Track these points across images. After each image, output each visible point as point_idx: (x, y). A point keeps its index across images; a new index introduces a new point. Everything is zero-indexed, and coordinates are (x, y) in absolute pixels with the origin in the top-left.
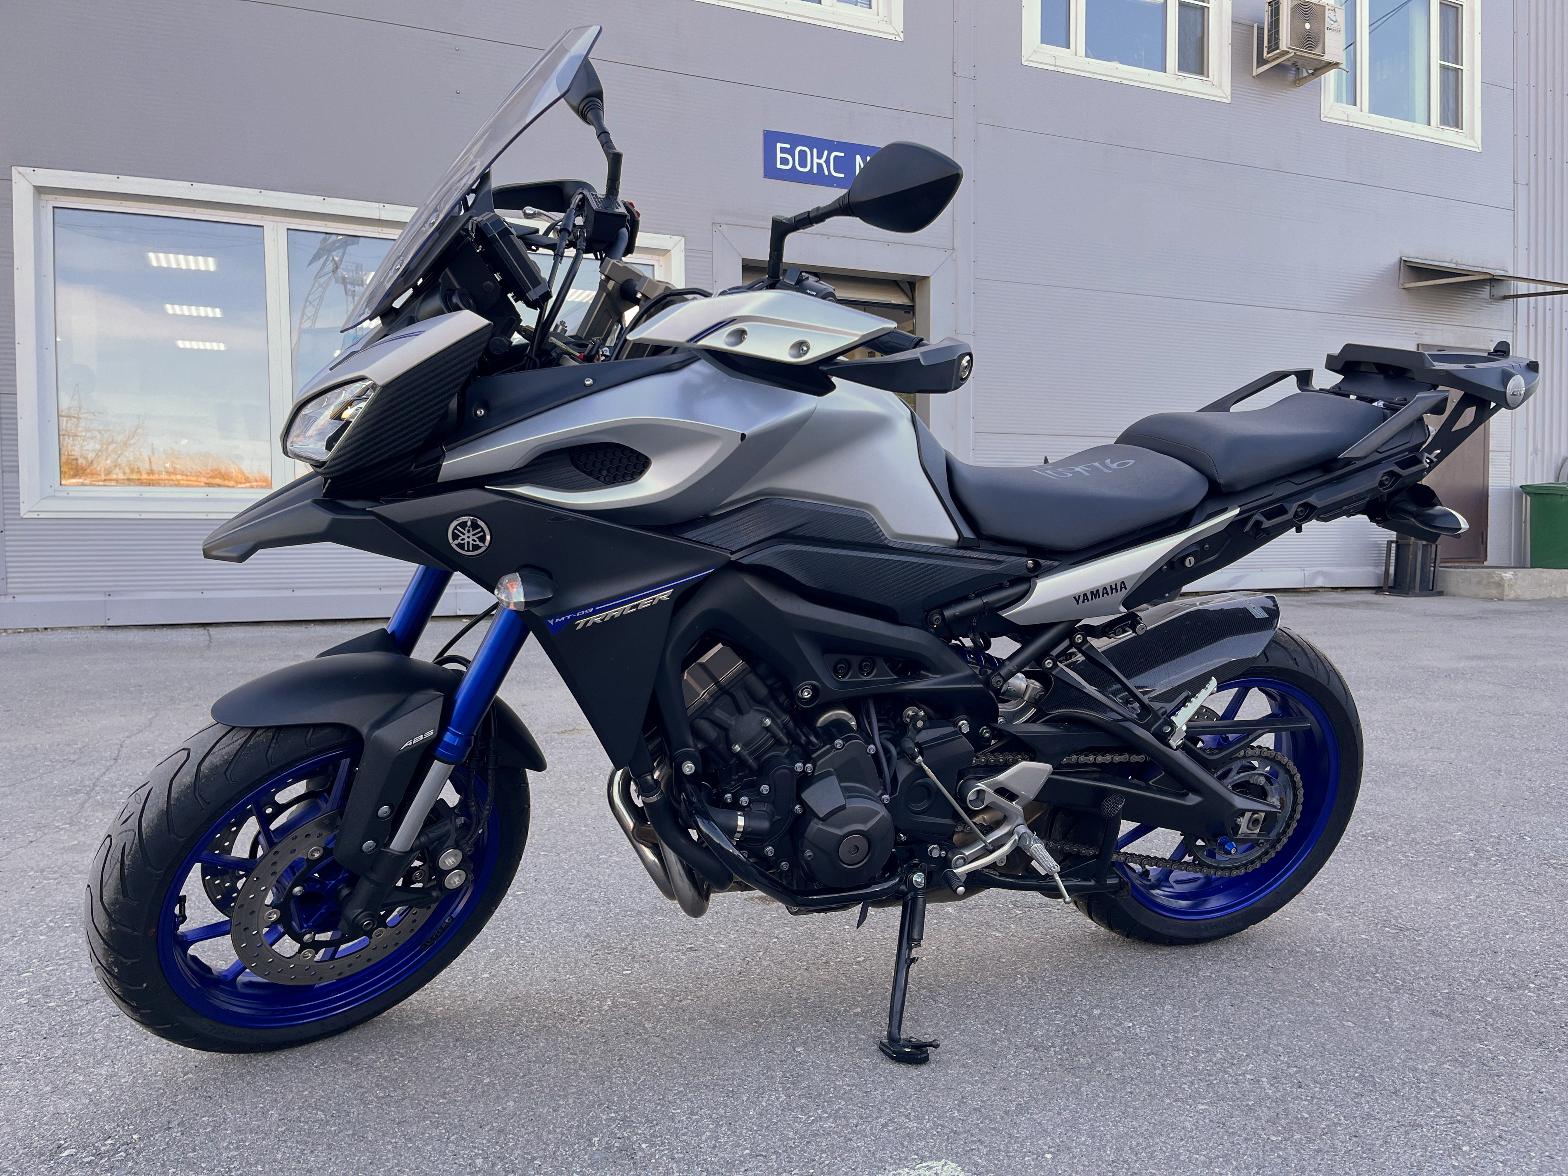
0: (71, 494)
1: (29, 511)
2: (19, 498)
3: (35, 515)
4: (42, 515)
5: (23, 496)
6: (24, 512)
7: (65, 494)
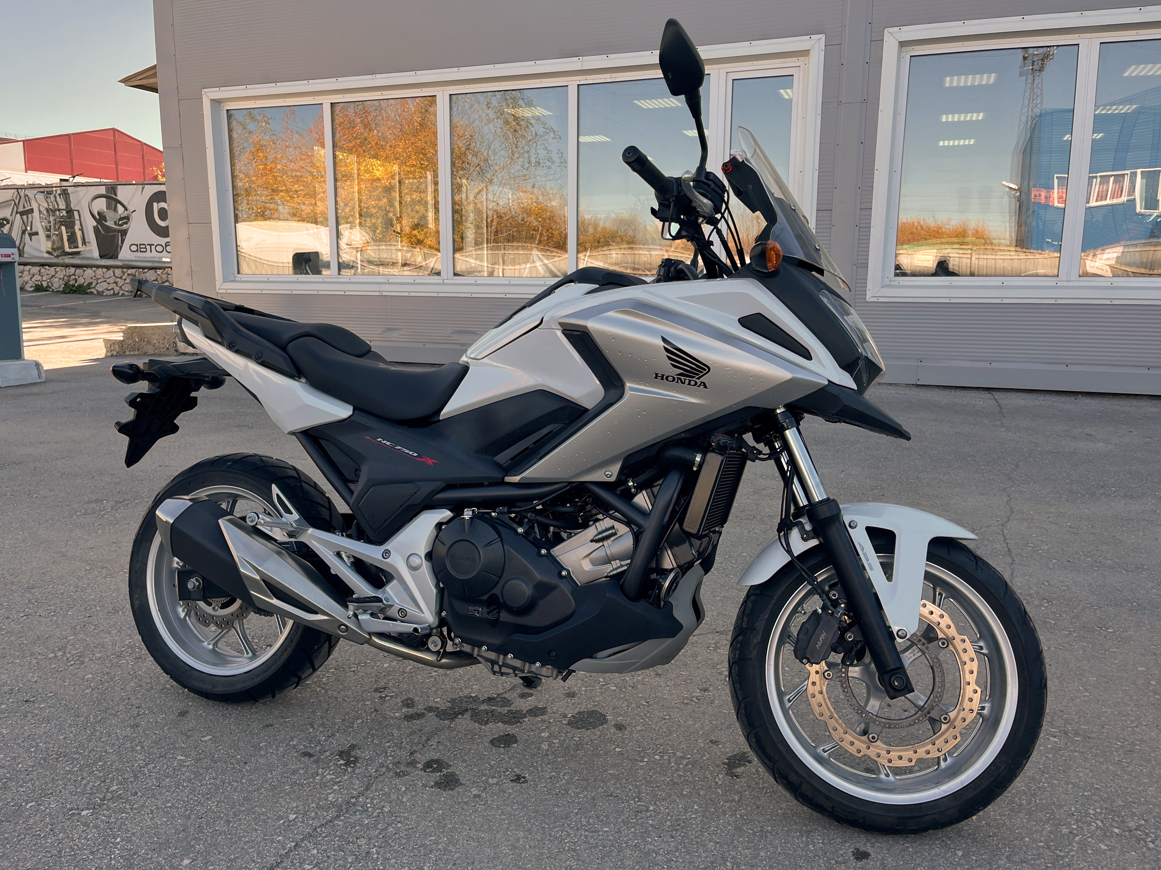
0: (901, 283)
1: (872, 297)
2: (866, 287)
3: (875, 300)
4: (881, 300)
5: (869, 286)
6: (869, 298)
7: (897, 283)
